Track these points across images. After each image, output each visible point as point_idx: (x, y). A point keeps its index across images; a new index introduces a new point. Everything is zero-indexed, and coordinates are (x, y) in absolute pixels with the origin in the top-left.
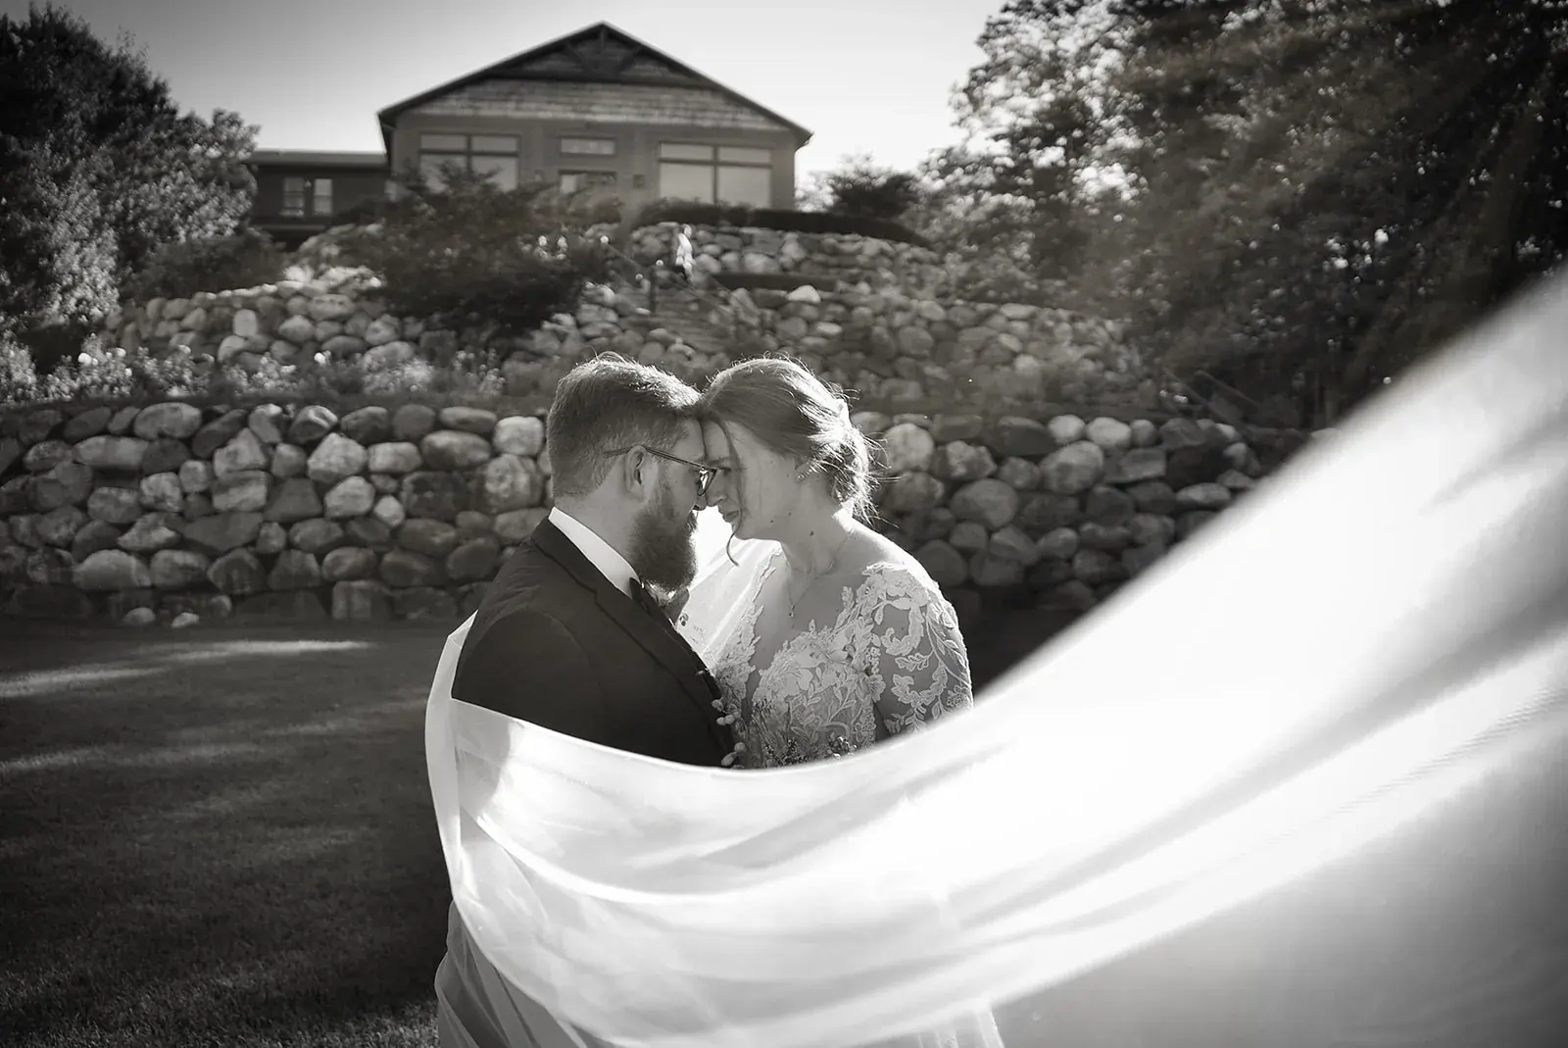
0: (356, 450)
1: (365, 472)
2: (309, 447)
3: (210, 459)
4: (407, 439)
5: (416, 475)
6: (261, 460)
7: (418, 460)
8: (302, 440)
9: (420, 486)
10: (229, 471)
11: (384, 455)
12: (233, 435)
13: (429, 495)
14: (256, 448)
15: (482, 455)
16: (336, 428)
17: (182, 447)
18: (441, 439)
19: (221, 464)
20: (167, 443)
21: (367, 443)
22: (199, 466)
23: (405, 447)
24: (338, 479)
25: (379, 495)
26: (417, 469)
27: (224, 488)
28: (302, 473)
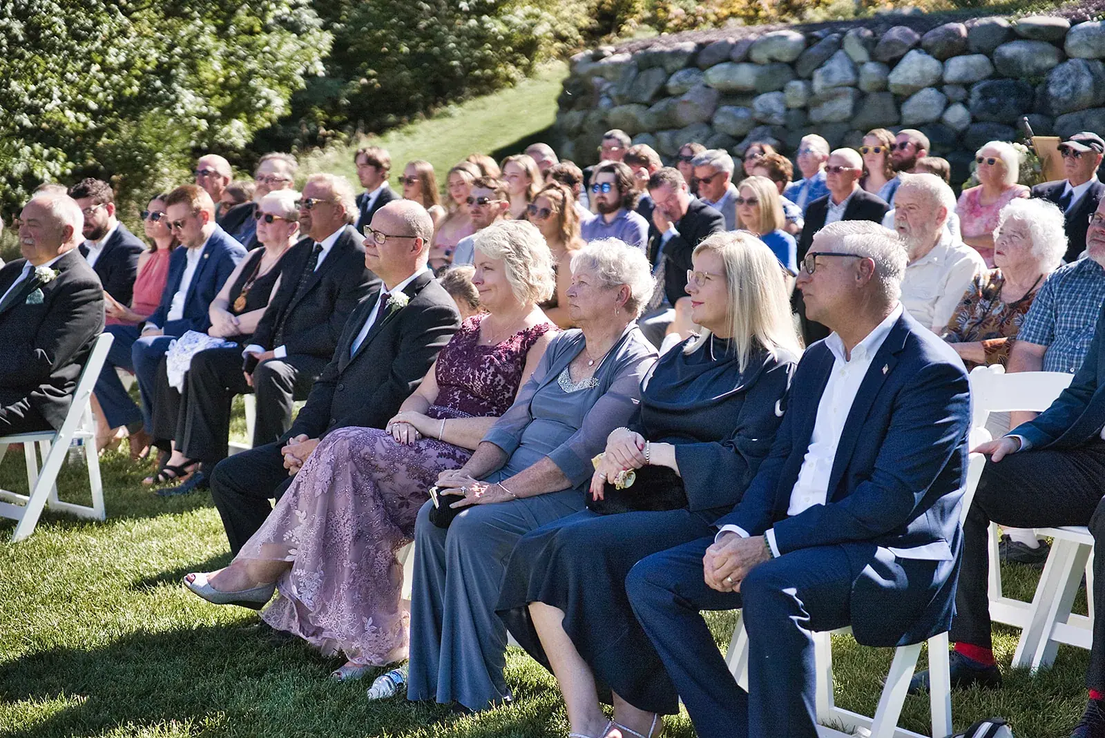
0: (931, 65)
1: (939, 84)
2: (893, 63)
3: (810, 78)
4: (980, 51)
5: (982, 85)
6: (851, 78)
7: (989, 70)
8: (887, 58)
9: (985, 94)
10: (824, 88)
11: (957, 67)
12: (829, 57)
13: (993, 100)
14: (847, 67)
15: (1050, 61)
16: (917, 46)
17: (788, 70)
18: (1009, 50)
19: (818, 84)
20: (776, 66)
21: (943, 59)
22: (799, 85)
23: (977, 59)
24: (915, 90)
25: (948, 104)
26: (985, 79)
27: (818, 104)
28: (884, 88)
